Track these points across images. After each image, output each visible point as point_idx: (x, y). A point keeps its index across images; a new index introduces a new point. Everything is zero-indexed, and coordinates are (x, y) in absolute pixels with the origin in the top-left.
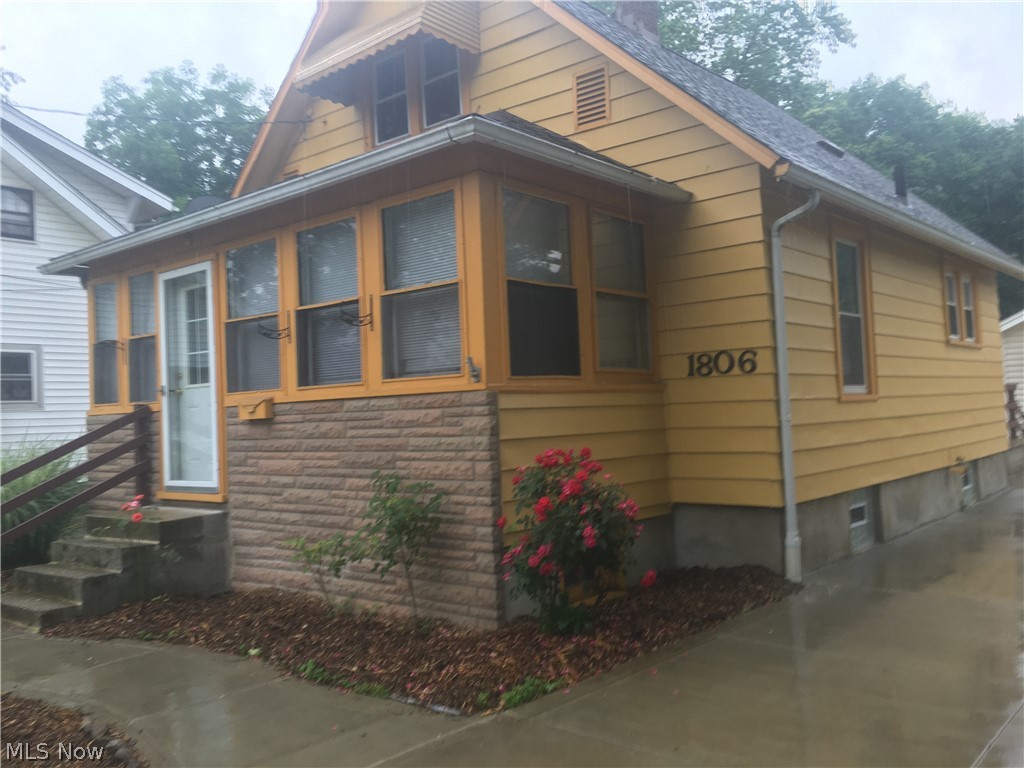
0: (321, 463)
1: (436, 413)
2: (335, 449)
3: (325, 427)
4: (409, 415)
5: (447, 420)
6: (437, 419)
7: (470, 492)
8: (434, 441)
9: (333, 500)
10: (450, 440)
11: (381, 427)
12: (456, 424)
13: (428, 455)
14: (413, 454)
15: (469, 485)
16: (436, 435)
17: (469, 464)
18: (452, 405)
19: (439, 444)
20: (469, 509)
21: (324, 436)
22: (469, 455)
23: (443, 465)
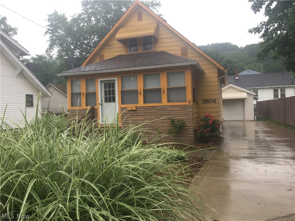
0: (150, 118)
1: (181, 108)
2: (154, 115)
3: (151, 111)
4: (173, 109)
5: (183, 110)
6: (181, 109)
7: (188, 122)
8: (180, 113)
9: (153, 125)
10: (184, 113)
11: (166, 111)
12: (185, 110)
13: (178, 116)
14: (175, 116)
15: (188, 120)
16: (180, 112)
17: (188, 117)
18: (184, 107)
19: (181, 114)
20: (188, 124)
21: (151, 113)
22: (188, 115)
23: (182, 117)
